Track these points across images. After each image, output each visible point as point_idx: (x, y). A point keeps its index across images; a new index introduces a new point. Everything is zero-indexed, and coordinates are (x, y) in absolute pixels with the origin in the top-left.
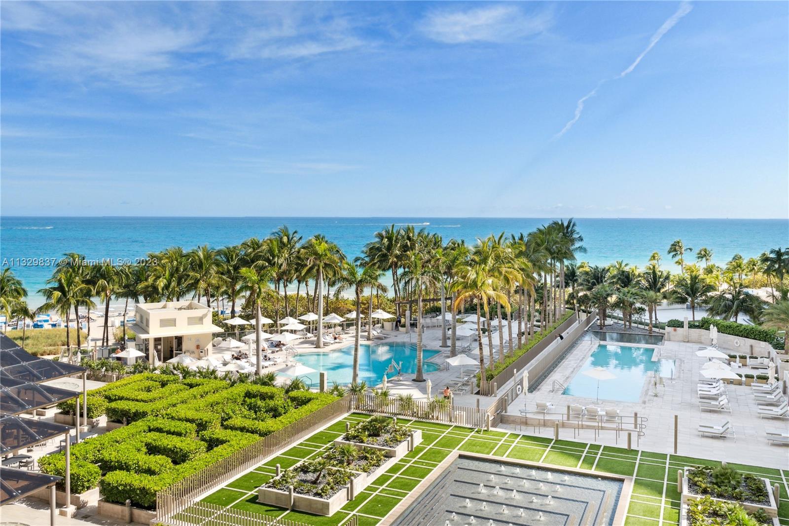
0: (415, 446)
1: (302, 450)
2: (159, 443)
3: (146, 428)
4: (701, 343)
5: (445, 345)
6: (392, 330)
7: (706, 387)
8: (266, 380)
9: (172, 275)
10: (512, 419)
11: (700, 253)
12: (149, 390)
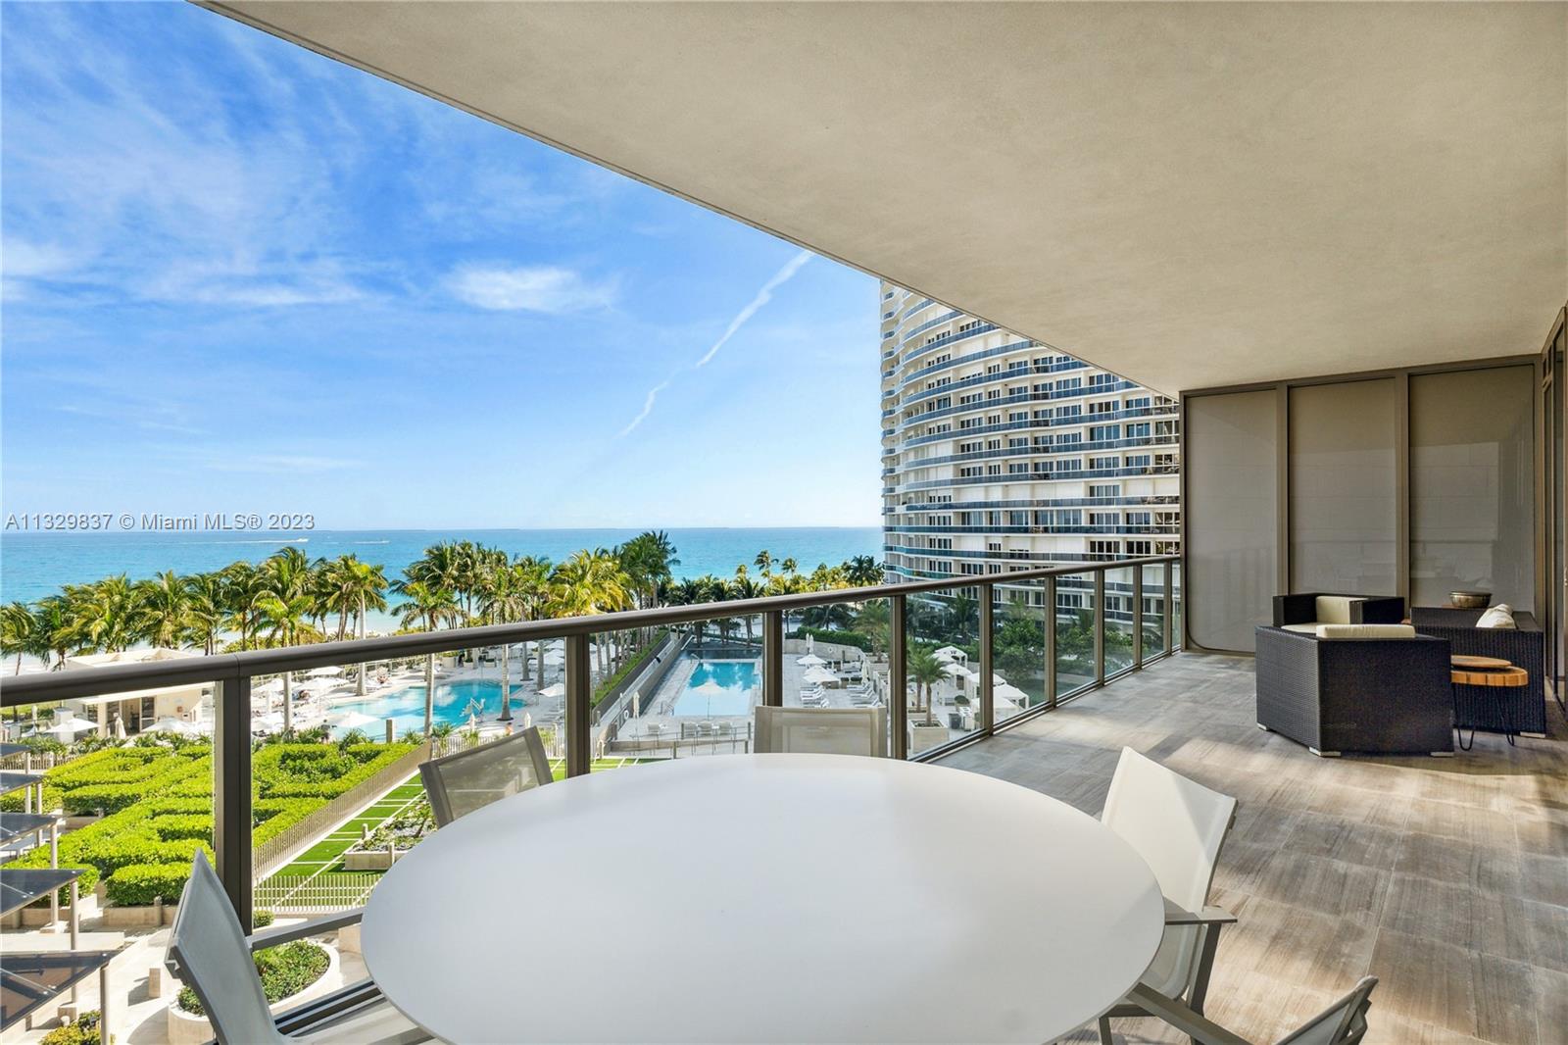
0: (523, 785)
1: (381, 809)
2: (177, 827)
3: (150, 814)
4: (798, 653)
5: (526, 678)
6: (455, 666)
7: (808, 693)
8: (309, 737)
9: (115, 615)
10: (622, 745)
11: (785, 564)
12: (125, 768)
